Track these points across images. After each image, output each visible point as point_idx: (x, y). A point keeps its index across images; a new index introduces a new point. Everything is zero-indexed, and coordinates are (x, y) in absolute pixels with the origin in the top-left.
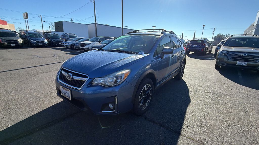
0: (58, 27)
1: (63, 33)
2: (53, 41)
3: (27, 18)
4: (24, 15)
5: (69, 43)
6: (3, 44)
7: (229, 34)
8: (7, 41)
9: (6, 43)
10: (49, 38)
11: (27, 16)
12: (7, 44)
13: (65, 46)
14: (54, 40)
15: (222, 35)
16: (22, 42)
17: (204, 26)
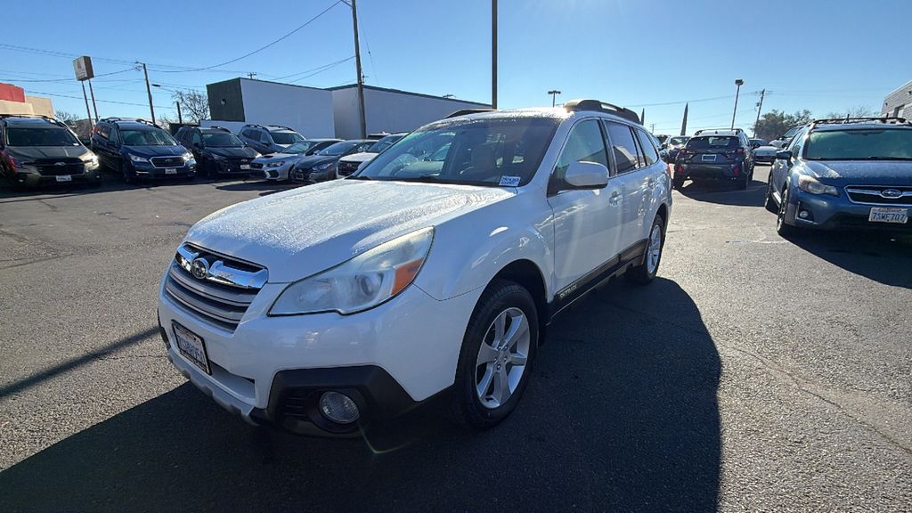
0: (223, 103)
1: (244, 124)
2: (216, 157)
3: (90, 75)
4: (79, 67)
5: (283, 161)
6: (24, 176)
7: (807, 112)
8: (39, 163)
9: (35, 172)
10: (196, 145)
11: (87, 70)
12: (37, 173)
13: (268, 174)
14: (219, 154)
15: (782, 114)
16: (98, 165)
17: (739, 82)
